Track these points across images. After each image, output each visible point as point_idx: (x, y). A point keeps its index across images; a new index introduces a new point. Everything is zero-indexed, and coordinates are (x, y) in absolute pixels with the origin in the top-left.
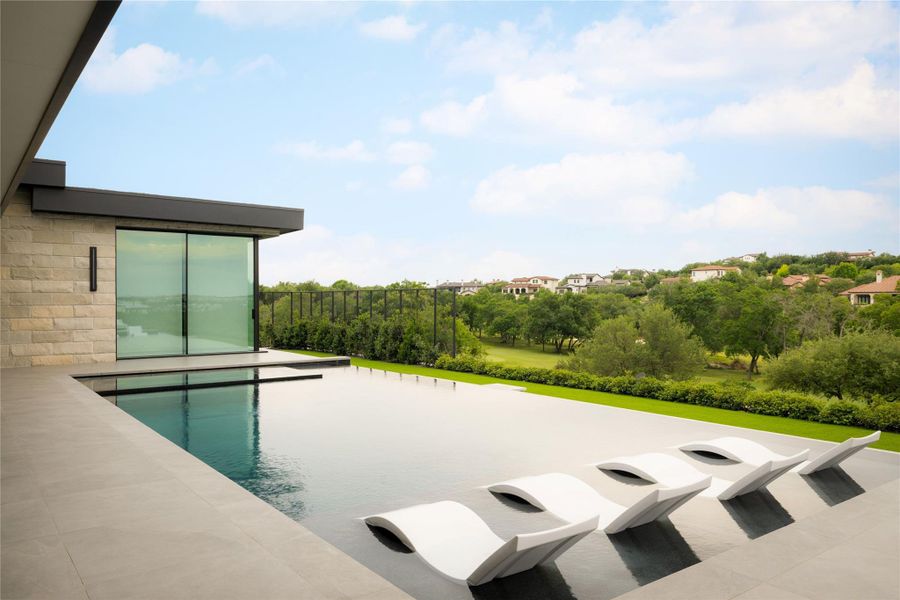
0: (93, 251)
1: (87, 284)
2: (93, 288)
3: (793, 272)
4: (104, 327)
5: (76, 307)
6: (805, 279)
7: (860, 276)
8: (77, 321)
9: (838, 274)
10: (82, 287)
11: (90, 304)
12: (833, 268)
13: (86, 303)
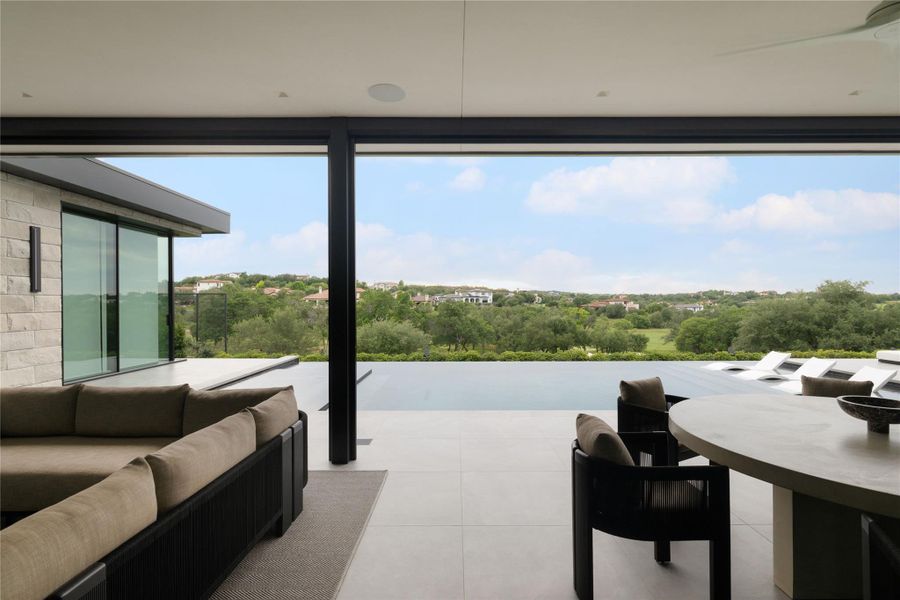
0: (34, 235)
1: (27, 281)
2: (34, 288)
3: (267, 285)
4: (48, 344)
5: (11, 316)
6: (277, 290)
7: (307, 290)
8: (14, 338)
9: (294, 288)
10: (21, 286)
11: (30, 311)
12: (290, 284)
13: (25, 310)
